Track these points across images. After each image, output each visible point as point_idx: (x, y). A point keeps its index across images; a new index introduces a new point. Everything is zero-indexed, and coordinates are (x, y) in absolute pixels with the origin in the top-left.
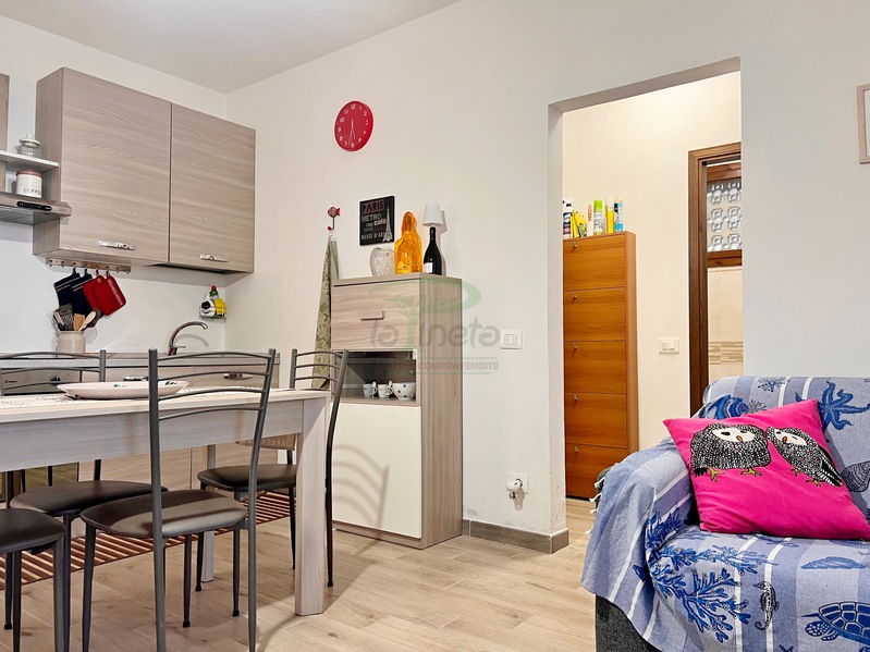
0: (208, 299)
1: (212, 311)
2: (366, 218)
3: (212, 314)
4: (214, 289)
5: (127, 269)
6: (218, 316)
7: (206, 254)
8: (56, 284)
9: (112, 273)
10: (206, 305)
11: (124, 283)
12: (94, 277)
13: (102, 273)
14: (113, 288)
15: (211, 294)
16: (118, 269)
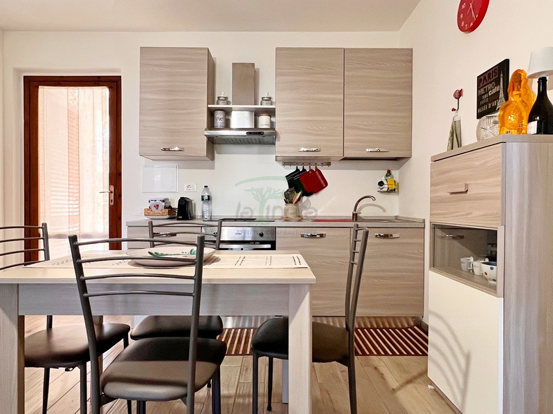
0: (383, 179)
1: (385, 188)
2: (482, 91)
3: (386, 189)
4: (389, 172)
5: (329, 164)
6: (390, 191)
7: (374, 148)
8: (286, 177)
9: (319, 167)
10: (381, 184)
11: (326, 173)
12: (308, 170)
13: (313, 168)
14: (319, 176)
15: (387, 176)
16: (322, 164)
